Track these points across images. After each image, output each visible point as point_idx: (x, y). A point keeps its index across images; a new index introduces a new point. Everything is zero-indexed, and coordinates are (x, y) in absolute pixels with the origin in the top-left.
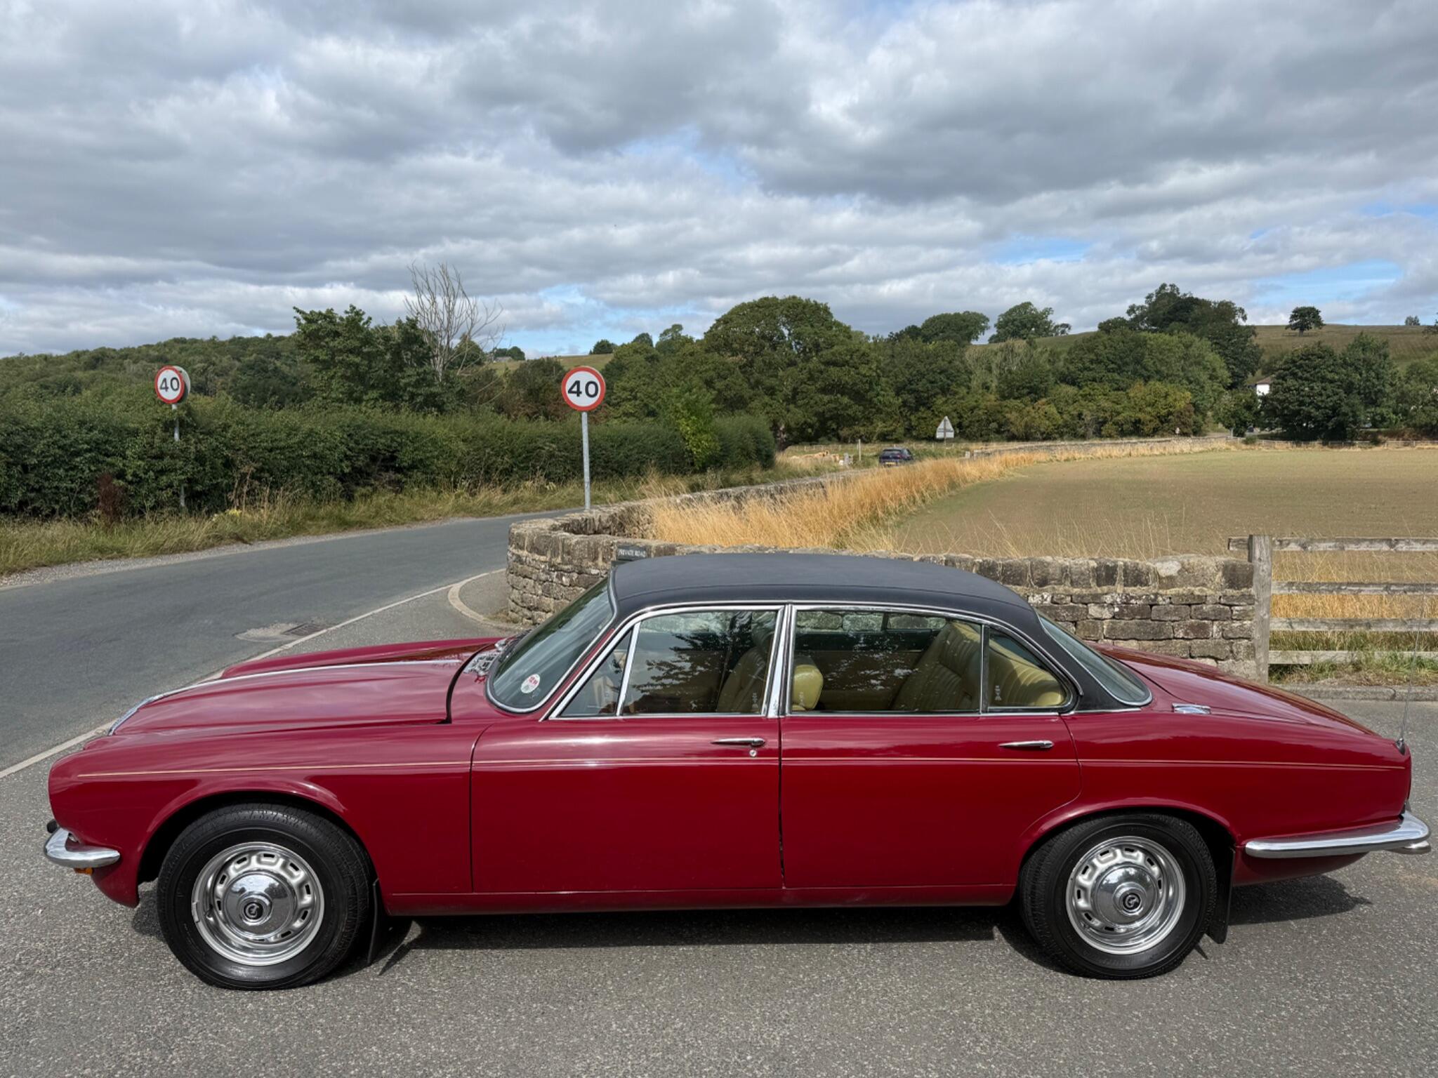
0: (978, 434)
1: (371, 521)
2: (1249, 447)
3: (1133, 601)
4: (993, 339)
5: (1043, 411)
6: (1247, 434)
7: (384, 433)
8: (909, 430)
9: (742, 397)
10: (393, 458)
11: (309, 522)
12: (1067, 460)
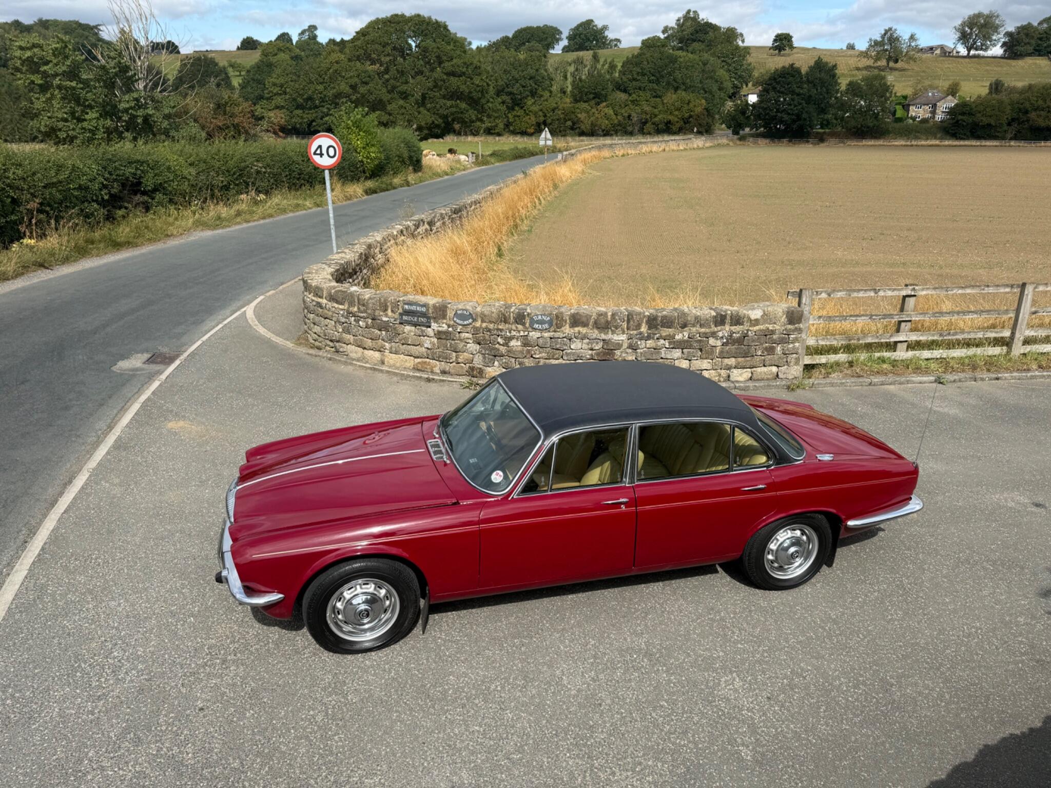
0: (558, 130)
1: (135, 240)
2: (741, 143)
3: (734, 335)
4: (566, 49)
5: (604, 113)
6: (741, 132)
7: (129, 163)
8: (507, 125)
9: (381, 100)
10: (139, 183)
11: (91, 246)
12: (623, 156)
